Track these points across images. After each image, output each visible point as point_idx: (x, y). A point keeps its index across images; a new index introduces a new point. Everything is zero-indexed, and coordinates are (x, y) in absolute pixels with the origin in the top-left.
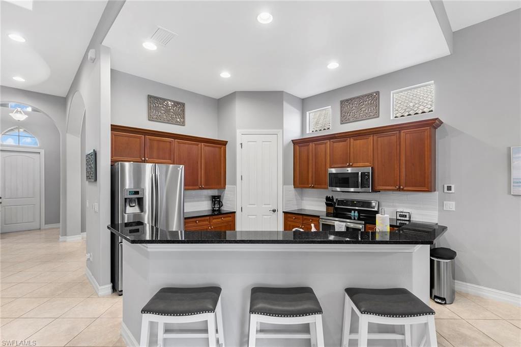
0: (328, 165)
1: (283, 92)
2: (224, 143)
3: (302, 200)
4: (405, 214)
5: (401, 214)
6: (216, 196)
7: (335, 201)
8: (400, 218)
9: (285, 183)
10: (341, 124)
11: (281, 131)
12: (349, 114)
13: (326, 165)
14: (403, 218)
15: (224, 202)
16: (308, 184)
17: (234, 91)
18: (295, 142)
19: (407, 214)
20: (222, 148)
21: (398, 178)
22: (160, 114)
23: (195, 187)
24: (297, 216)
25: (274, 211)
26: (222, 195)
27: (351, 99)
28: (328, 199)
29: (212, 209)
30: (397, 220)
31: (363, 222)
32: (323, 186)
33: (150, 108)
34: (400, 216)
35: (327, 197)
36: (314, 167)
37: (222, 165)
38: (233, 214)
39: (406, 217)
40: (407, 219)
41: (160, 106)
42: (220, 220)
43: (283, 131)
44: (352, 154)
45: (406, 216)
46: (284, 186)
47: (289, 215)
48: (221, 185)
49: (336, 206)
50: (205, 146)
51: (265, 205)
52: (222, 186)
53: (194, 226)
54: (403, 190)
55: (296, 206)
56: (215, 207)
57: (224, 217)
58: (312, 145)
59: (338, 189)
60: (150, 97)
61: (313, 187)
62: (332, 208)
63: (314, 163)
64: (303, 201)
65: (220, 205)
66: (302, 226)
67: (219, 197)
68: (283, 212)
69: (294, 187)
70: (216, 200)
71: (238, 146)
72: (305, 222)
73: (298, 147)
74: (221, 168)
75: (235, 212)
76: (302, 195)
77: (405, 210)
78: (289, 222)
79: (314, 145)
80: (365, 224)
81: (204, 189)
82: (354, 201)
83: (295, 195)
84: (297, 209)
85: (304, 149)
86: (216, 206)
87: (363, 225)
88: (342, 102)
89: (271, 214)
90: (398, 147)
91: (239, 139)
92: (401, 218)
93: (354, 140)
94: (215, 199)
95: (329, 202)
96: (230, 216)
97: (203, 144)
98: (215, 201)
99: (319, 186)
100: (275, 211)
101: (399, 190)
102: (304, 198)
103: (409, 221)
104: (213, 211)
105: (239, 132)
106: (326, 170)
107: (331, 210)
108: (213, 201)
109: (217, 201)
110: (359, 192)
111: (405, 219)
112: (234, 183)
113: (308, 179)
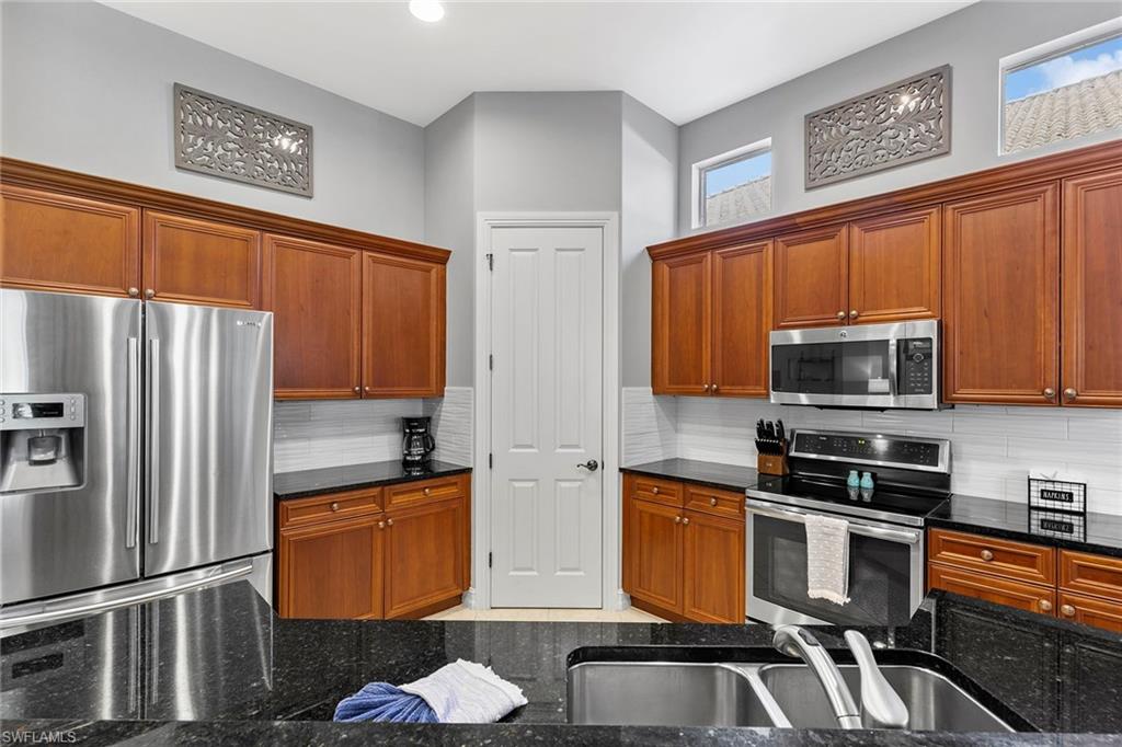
0: (768, 319)
1: (619, 93)
2: (441, 257)
3: (677, 431)
4: (1066, 489)
5: (1049, 487)
6: (416, 420)
7: (787, 436)
8: (1042, 503)
9: (626, 380)
10: (808, 189)
11: (616, 214)
12: (834, 156)
13: (759, 319)
14: (1058, 505)
15: (440, 435)
16: (699, 382)
17: (470, 93)
18: (656, 253)
19: (1077, 492)
20: (433, 272)
21: (1055, 357)
22: (221, 151)
23: (337, 391)
24: (662, 484)
25: (592, 466)
26: (434, 417)
27: (844, 107)
28: (764, 430)
29: (401, 458)
30: (1031, 508)
31: (920, 521)
32: (751, 389)
33: (180, 128)
34: (1044, 494)
35: (761, 423)
36: (719, 329)
37: (433, 323)
38: (464, 475)
39: (1071, 500)
40: (1076, 506)
41: (220, 124)
42: (418, 496)
43: (620, 217)
44: (855, 280)
45: (1071, 495)
46: (624, 389)
47: (640, 481)
48: (429, 385)
49: (793, 453)
50: (375, 261)
51: (562, 446)
52: (433, 387)
53: (324, 521)
54: (1073, 402)
55: (660, 451)
56: (409, 454)
57: (431, 488)
58: (712, 260)
59: (804, 398)
60: (181, 91)
61: (717, 393)
62: (780, 459)
63: (719, 316)
64: (679, 436)
65: (426, 445)
66: (682, 517)
67: (426, 421)
68: (621, 470)
69: (654, 393)
70: (417, 430)
71: (481, 263)
72: (691, 505)
73: (666, 269)
74: (428, 335)
75: (468, 471)
76: (675, 416)
77: (1066, 474)
78: (637, 502)
79: (718, 259)
80: (926, 528)
81: (370, 396)
82: (857, 439)
83: (658, 418)
84: (661, 459)
85: (686, 274)
86: (414, 451)
87: (922, 531)
88: (811, 119)
89: (583, 476)
90: (1052, 243)
91: (484, 240)
92: (1050, 504)
93: (866, 231)
94: (410, 428)
95: (769, 440)
96: (456, 483)
97: (365, 254)
98: (412, 434)
99: (737, 389)
100: (596, 466)
101: (1060, 400)
102: (685, 426)
103: (1083, 514)
104: (406, 464)
105: (482, 220)
106: (762, 338)
107: (776, 465)
108: (405, 433)
109: (419, 434)
110: (882, 409)
111: (1066, 506)
112: (469, 380)
113: (698, 368)
